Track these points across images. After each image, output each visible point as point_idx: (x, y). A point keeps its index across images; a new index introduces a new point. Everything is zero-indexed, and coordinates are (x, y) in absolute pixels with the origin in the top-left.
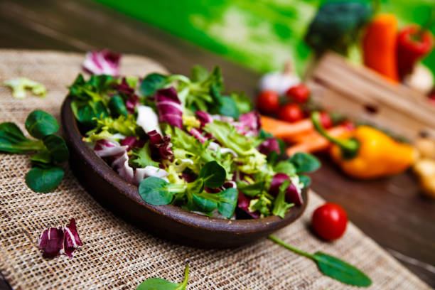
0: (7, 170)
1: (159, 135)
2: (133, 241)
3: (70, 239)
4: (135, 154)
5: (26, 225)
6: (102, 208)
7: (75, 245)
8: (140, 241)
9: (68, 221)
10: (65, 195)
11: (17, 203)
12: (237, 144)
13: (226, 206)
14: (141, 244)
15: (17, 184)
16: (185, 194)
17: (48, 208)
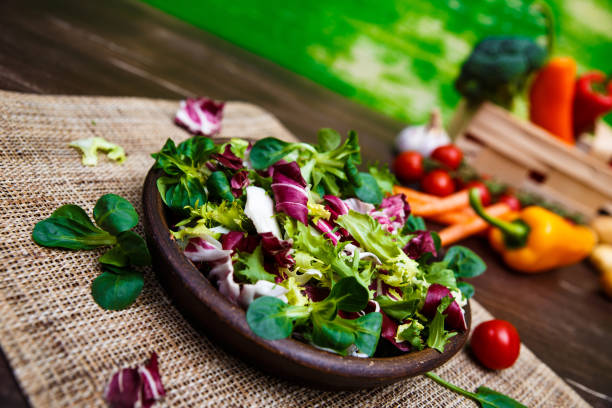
0: (67, 276)
1: (276, 239)
2: (235, 382)
3: (149, 387)
4: (242, 261)
5: (88, 363)
6: (194, 333)
7: (156, 396)
8: (245, 382)
9: (147, 353)
10: (145, 312)
11: (78, 328)
12: (380, 245)
13: (366, 338)
14: (247, 388)
15: (79, 297)
16: (310, 320)
17: (120, 334)
